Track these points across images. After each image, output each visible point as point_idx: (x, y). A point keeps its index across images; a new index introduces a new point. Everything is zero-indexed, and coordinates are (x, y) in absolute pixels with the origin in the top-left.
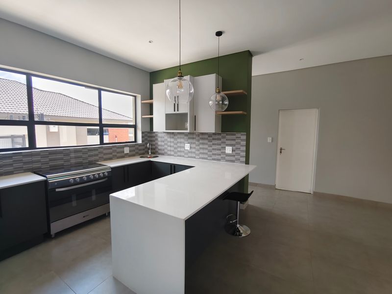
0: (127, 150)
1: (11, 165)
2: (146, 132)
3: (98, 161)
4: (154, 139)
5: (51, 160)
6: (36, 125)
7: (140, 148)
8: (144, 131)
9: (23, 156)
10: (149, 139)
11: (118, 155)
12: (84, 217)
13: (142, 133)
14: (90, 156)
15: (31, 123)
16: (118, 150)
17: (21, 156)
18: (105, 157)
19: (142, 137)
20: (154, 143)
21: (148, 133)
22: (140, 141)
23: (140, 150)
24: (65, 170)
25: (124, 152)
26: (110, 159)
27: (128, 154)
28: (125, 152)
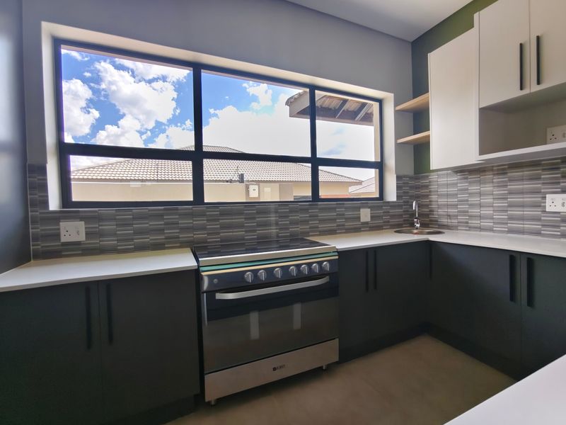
0: (365, 215)
1: (161, 231)
2: (405, 176)
3: (307, 234)
4: (424, 191)
5: (224, 227)
6: (205, 160)
7: (393, 211)
8: (401, 173)
9: (180, 215)
10: (412, 192)
11: (349, 224)
12: (274, 369)
13: (398, 178)
14: (292, 223)
15: (197, 156)
16: (349, 214)
17: (176, 214)
18: (322, 226)
19: (398, 187)
20: (426, 201)
21: (411, 178)
22: (391, 195)
23: (393, 216)
24: (246, 250)
25: (359, 218)
26: (331, 232)
27: (367, 223)
28: (363, 220)
